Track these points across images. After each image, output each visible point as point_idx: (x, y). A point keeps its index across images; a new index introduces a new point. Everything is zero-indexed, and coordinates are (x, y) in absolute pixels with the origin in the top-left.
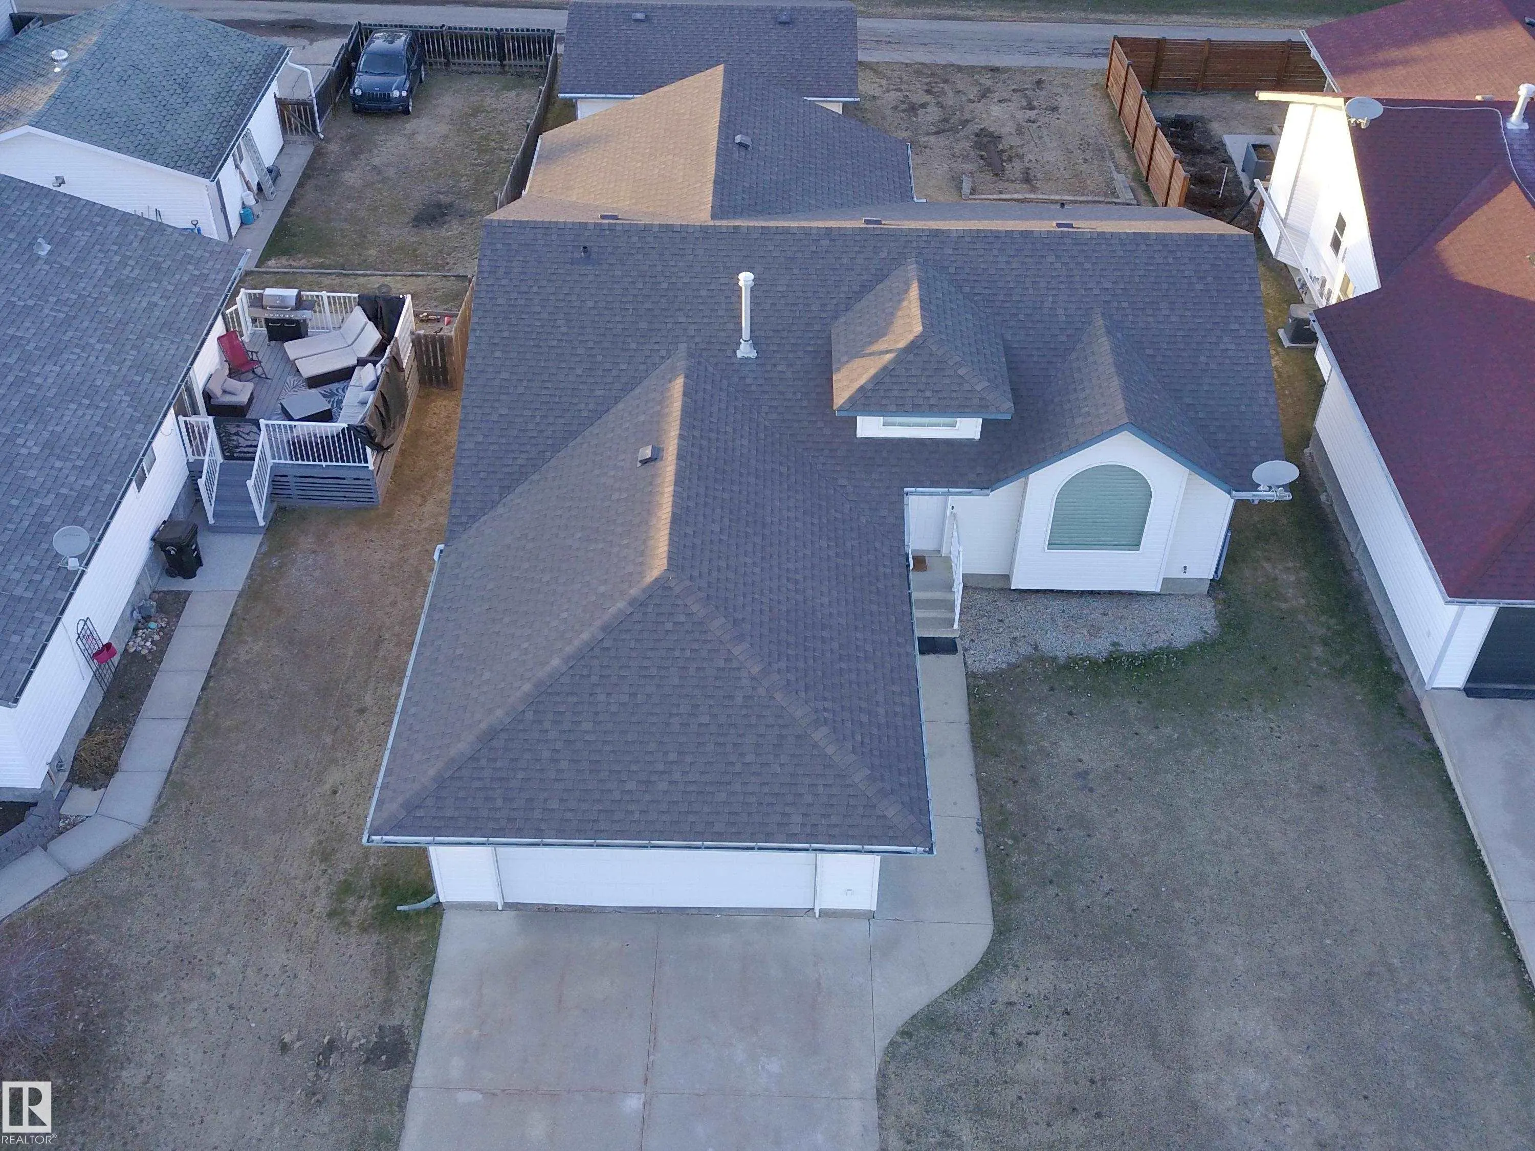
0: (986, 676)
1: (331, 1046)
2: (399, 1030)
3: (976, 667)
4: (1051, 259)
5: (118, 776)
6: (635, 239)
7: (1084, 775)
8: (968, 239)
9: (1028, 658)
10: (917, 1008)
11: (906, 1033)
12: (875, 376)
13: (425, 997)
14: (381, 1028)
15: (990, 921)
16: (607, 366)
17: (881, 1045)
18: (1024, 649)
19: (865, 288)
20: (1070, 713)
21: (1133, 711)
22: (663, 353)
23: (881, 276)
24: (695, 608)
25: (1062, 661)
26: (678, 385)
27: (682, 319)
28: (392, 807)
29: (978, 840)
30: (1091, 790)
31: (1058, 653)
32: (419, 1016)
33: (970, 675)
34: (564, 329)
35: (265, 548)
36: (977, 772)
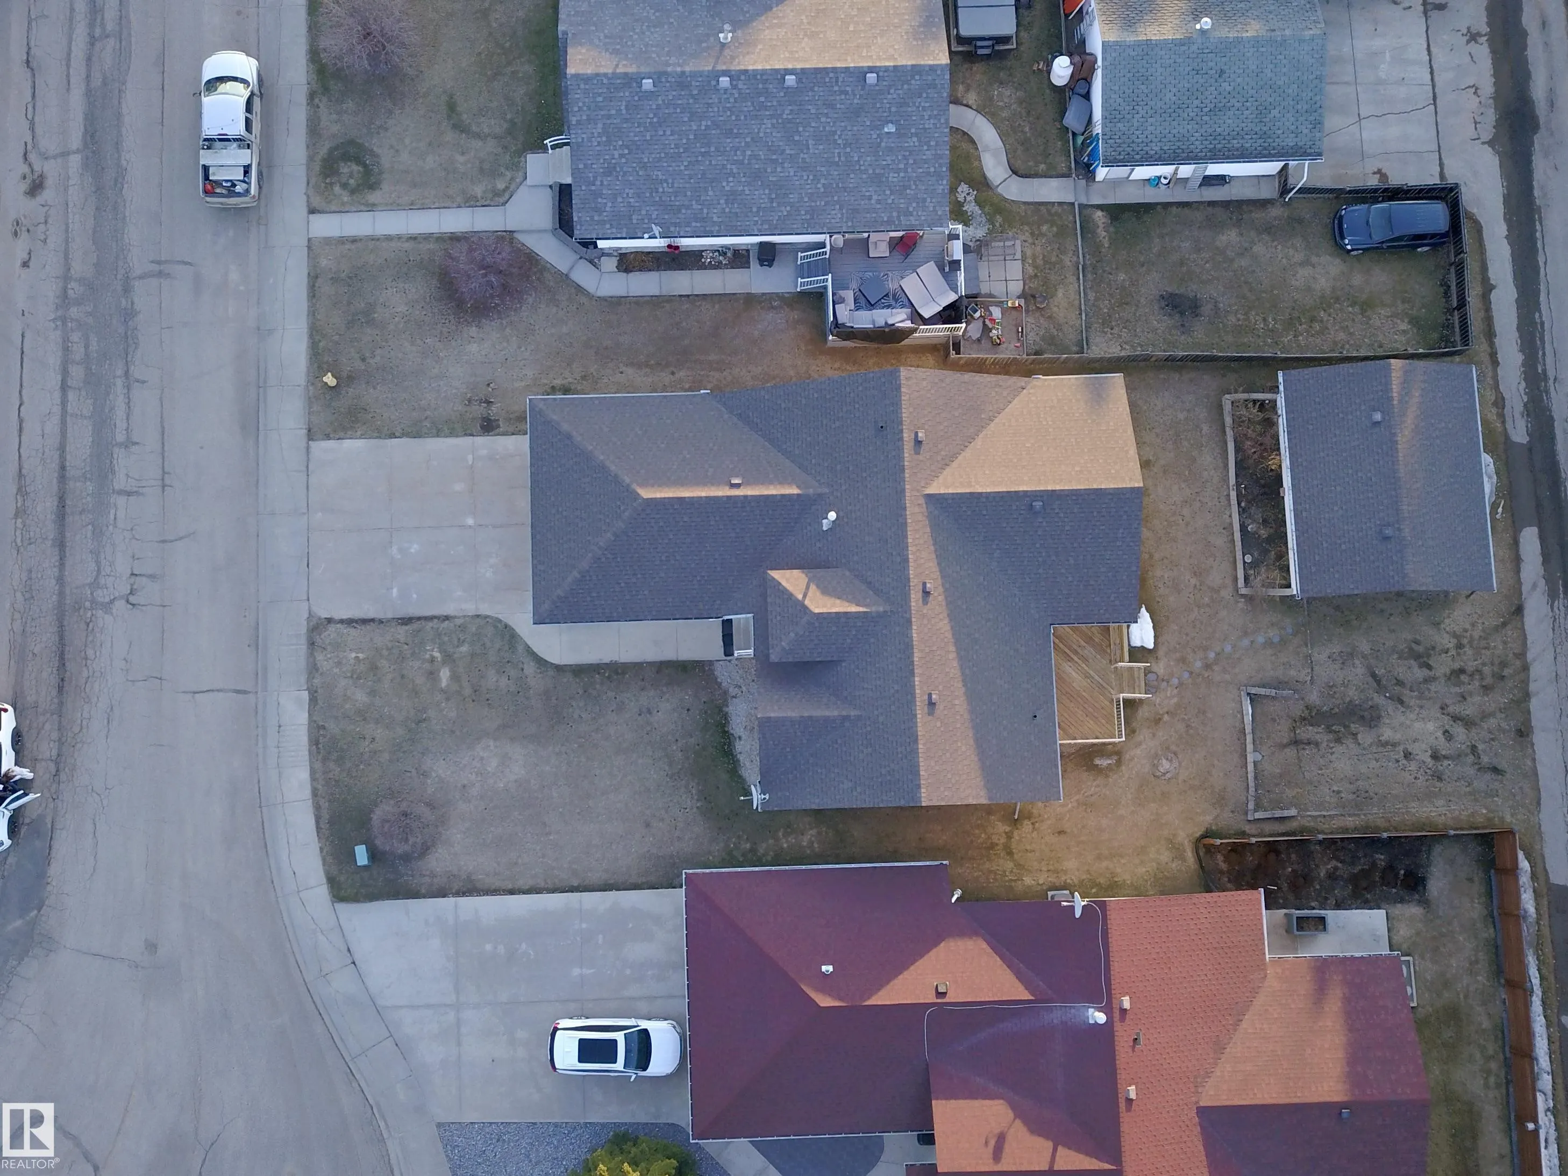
0: (712, 671)
1: (489, 403)
2: (498, 426)
3: (717, 665)
4: (896, 687)
5: (625, 274)
6: (894, 453)
7: (649, 711)
8: (907, 640)
9: (726, 692)
10: (518, 631)
11: (506, 626)
12: (787, 590)
13: (513, 434)
14: (498, 420)
15: (562, 663)
16: (813, 453)
17: (500, 616)
18: (733, 691)
19: (869, 584)
20: (688, 710)
21: (692, 740)
22: (822, 481)
23: (877, 592)
24: (627, 514)
25: (725, 709)
26: (794, 491)
27: (844, 488)
28: (541, 405)
29: (607, 660)
30: (640, 715)
31: (731, 708)
32: (504, 434)
33: (711, 663)
34: (833, 426)
35: (786, 295)
36: (647, 663)
